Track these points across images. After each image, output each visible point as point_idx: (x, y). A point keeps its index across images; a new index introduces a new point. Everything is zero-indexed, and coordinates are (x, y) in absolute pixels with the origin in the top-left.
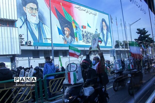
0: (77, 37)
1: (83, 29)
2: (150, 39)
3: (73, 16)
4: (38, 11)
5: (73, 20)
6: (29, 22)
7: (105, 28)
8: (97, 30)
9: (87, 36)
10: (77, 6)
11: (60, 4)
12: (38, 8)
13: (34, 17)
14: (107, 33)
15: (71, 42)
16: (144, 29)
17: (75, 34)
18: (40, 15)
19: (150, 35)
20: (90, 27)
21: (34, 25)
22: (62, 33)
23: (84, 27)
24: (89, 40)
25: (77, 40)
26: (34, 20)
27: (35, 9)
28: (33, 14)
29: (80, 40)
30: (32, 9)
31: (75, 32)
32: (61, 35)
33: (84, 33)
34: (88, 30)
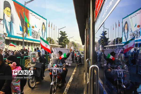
0: (29, 33)
1: (32, 28)
2: (67, 39)
3: (28, 19)
4: (11, 13)
5: (28, 21)
6: (5, 20)
7: (44, 29)
8: (39, 30)
9: (34, 33)
10: (31, 12)
11: (22, 10)
12: (11, 11)
13: (8, 17)
14: (44, 32)
15: (26, 36)
16: (65, 32)
17: (28, 31)
18: (12, 16)
19: (67, 36)
20: (36, 27)
21: (8, 23)
22: (22, 30)
23: (33, 27)
24: (35, 36)
25: (29, 36)
26: (8, 19)
27: (10, 12)
28: (8, 15)
29: (30, 36)
30: (8, 11)
31: (28, 30)
32: (21, 31)
33: (33, 31)
34: (35, 29)
